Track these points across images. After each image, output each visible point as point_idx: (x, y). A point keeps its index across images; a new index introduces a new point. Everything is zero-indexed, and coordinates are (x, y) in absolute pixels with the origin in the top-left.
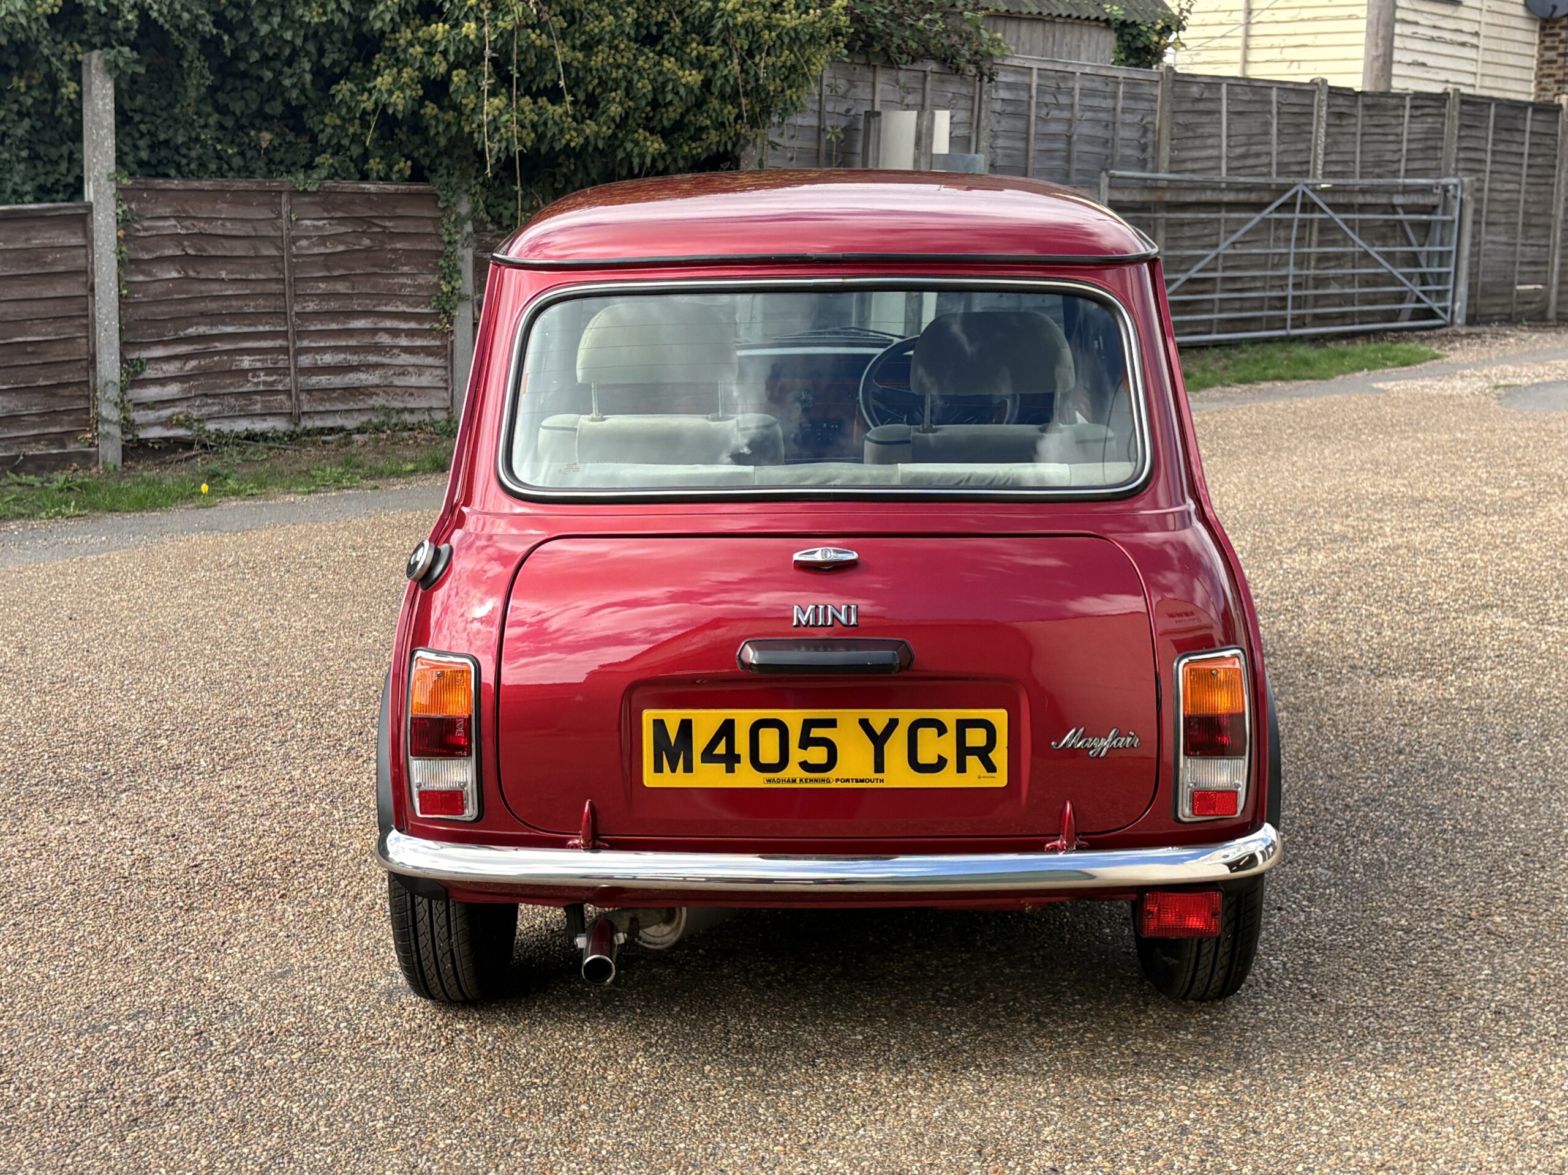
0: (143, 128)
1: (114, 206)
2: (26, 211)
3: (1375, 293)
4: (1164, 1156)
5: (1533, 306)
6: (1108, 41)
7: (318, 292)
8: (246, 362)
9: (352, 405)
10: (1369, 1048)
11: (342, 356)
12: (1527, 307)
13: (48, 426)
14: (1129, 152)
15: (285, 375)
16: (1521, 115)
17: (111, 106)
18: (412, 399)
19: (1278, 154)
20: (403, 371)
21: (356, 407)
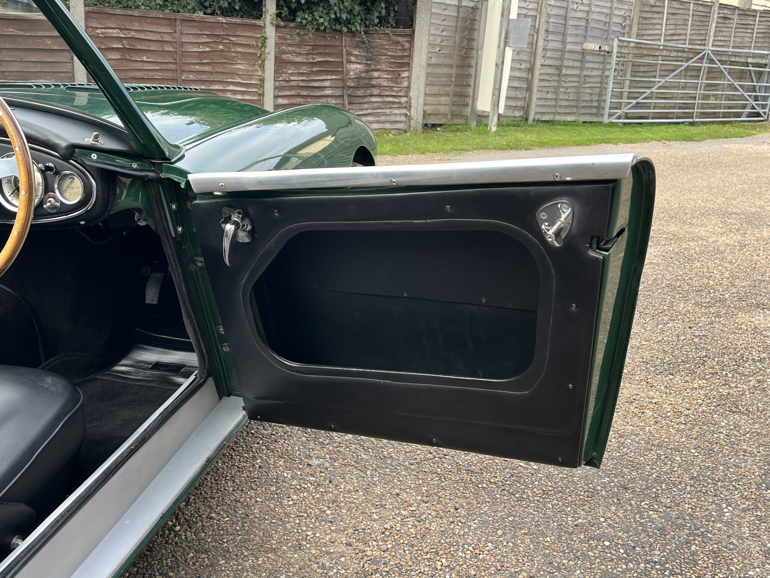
3: (732, 104)
7: (195, 70)
14: (617, 29)
19: (690, 35)
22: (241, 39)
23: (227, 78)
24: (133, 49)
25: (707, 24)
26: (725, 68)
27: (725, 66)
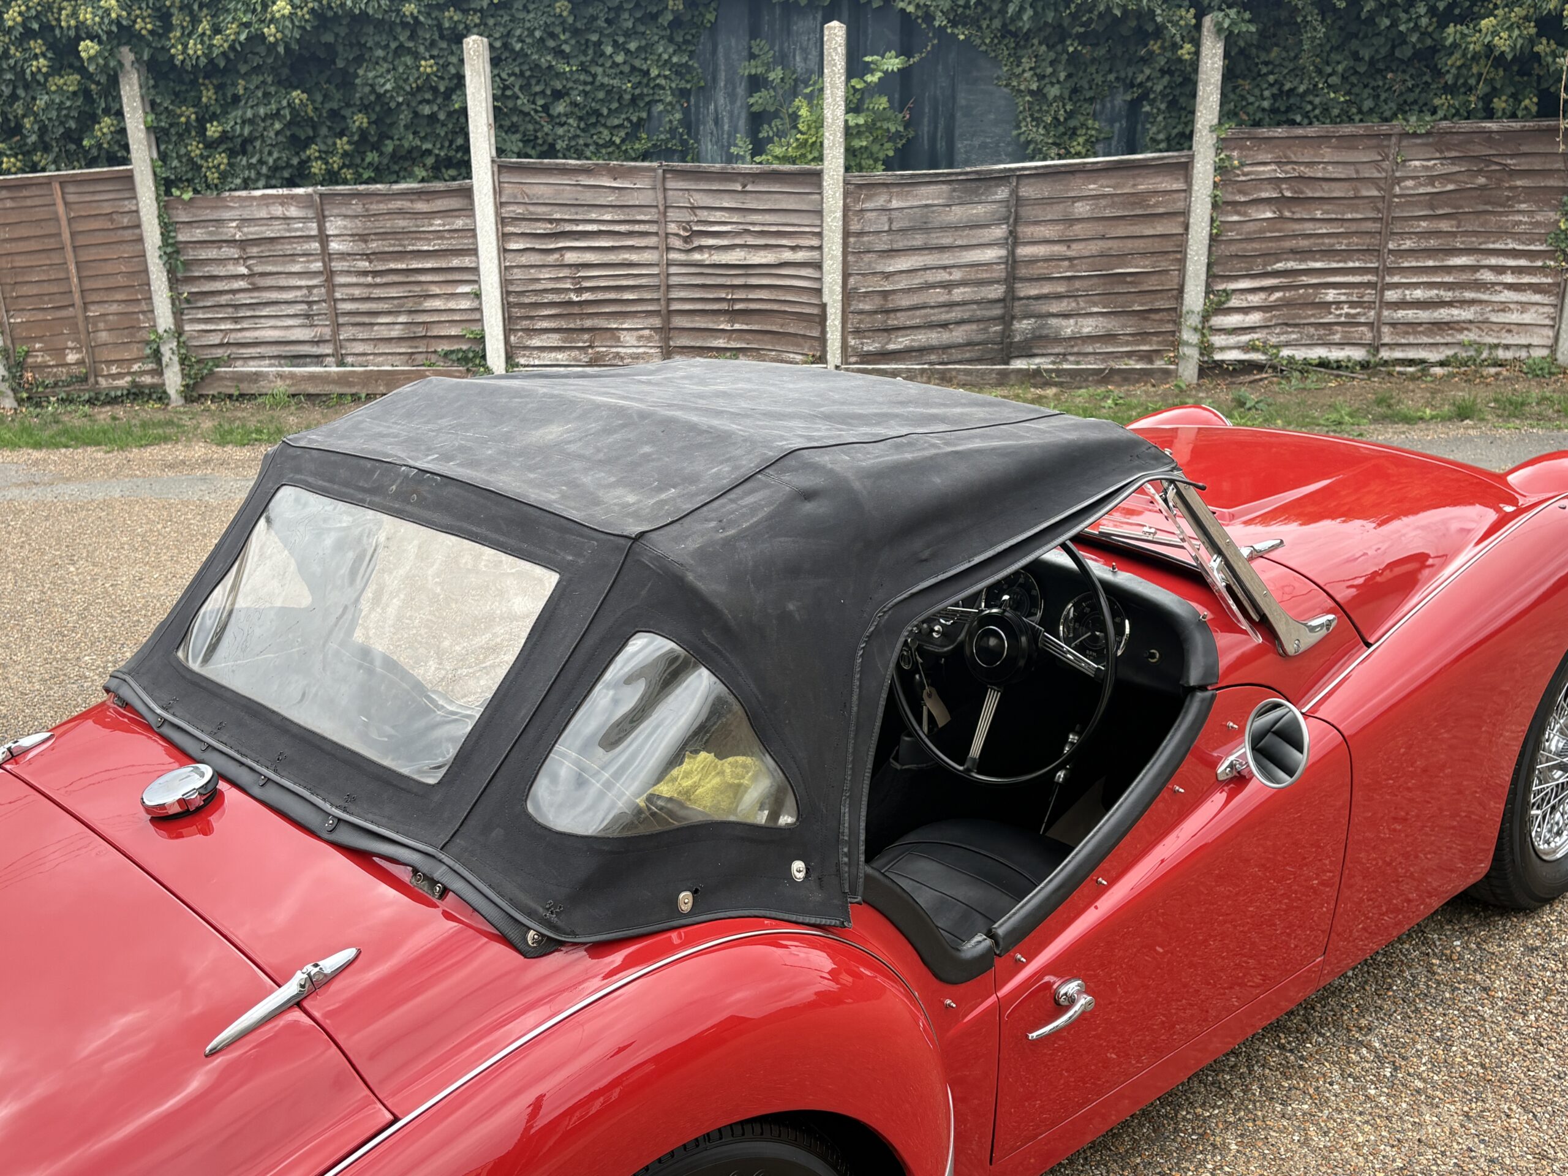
1: (1214, 154)
7: (1418, 230)
8: (1331, 295)
9: (1439, 339)
11: (1436, 292)
13: (1139, 345)
15: (1370, 308)
17: (1219, 63)
18: (1509, 336)
20: (1504, 307)
21: (1442, 341)
22: (1529, 159)
23: (1485, 243)
24: (1298, 198)
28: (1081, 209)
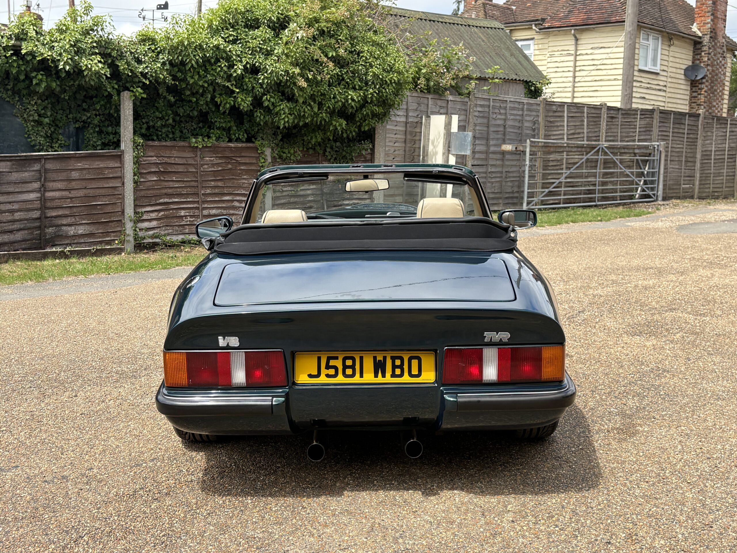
0: (144, 121)
1: (132, 152)
2: (98, 153)
3: (626, 188)
4: (556, 516)
5: (689, 193)
6: (521, 89)
7: (211, 185)
8: (183, 213)
10: (634, 476)
11: (220, 211)
12: (687, 194)
13: (105, 238)
14: (528, 132)
15: (197, 218)
16: (683, 118)
17: (132, 113)
19: (587, 133)
22: (245, 158)
23: (234, 191)
24: (166, 172)
25: (598, 123)
26: (617, 159)
27: (617, 157)
28: (75, 175)
